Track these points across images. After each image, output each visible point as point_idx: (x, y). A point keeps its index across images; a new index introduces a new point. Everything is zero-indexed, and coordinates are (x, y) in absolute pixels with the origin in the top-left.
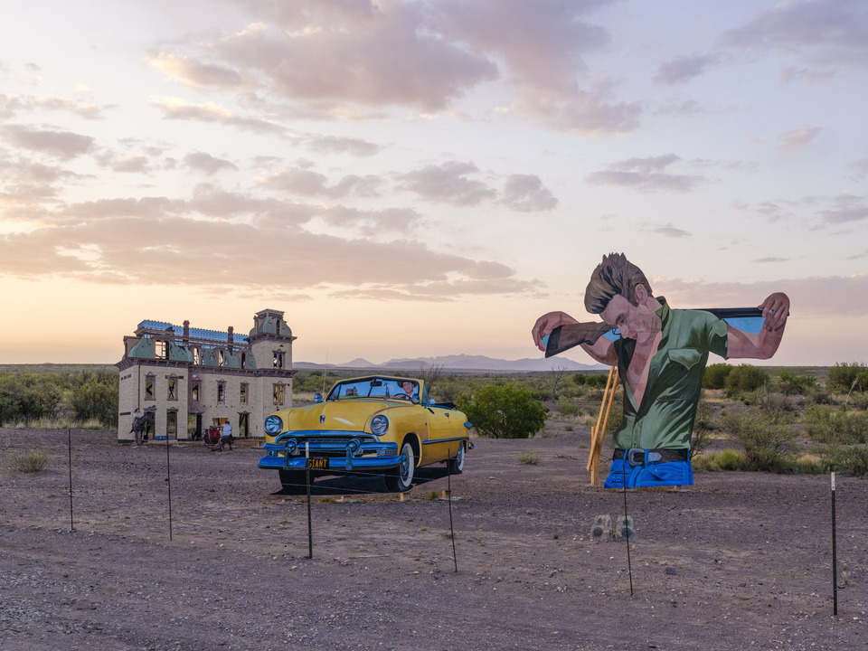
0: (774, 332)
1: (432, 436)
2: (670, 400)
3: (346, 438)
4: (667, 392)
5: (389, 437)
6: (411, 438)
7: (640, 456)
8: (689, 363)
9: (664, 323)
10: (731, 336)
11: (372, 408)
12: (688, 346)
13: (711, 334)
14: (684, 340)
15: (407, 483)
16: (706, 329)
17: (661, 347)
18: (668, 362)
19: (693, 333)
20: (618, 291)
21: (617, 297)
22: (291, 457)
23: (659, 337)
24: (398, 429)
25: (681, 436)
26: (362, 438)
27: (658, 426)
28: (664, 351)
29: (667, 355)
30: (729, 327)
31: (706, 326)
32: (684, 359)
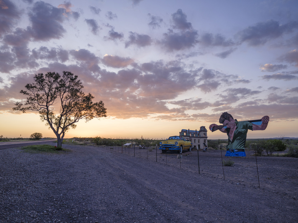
0: (265, 124)
1: (185, 145)
2: (239, 139)
3: (171, 145)
4: (238, 138)
5: (178, 145)
6: (181, 146)
7: (233, 151)
8: (243, 132)
9: (237, 124)
10: (253, 126)
11: (175, 141)
12: (243, 128)
13: (248, 126)
14: (242, 127)
15: (181, 153)
16: (247, 125)
17: (236, 129)
18: (238, 132)
19: (244, 126)
20: (226, 119)
21: (226, 120)
22: (163, 148)
23: (236, 127)
24: (179, 144)
25: (242, 146)
26: (174, 145)
27: (236, 144)
28: (237, 130)
29: (238, 130)
30: (253, 124)
31: (247, 124)
32: (242, 131)
